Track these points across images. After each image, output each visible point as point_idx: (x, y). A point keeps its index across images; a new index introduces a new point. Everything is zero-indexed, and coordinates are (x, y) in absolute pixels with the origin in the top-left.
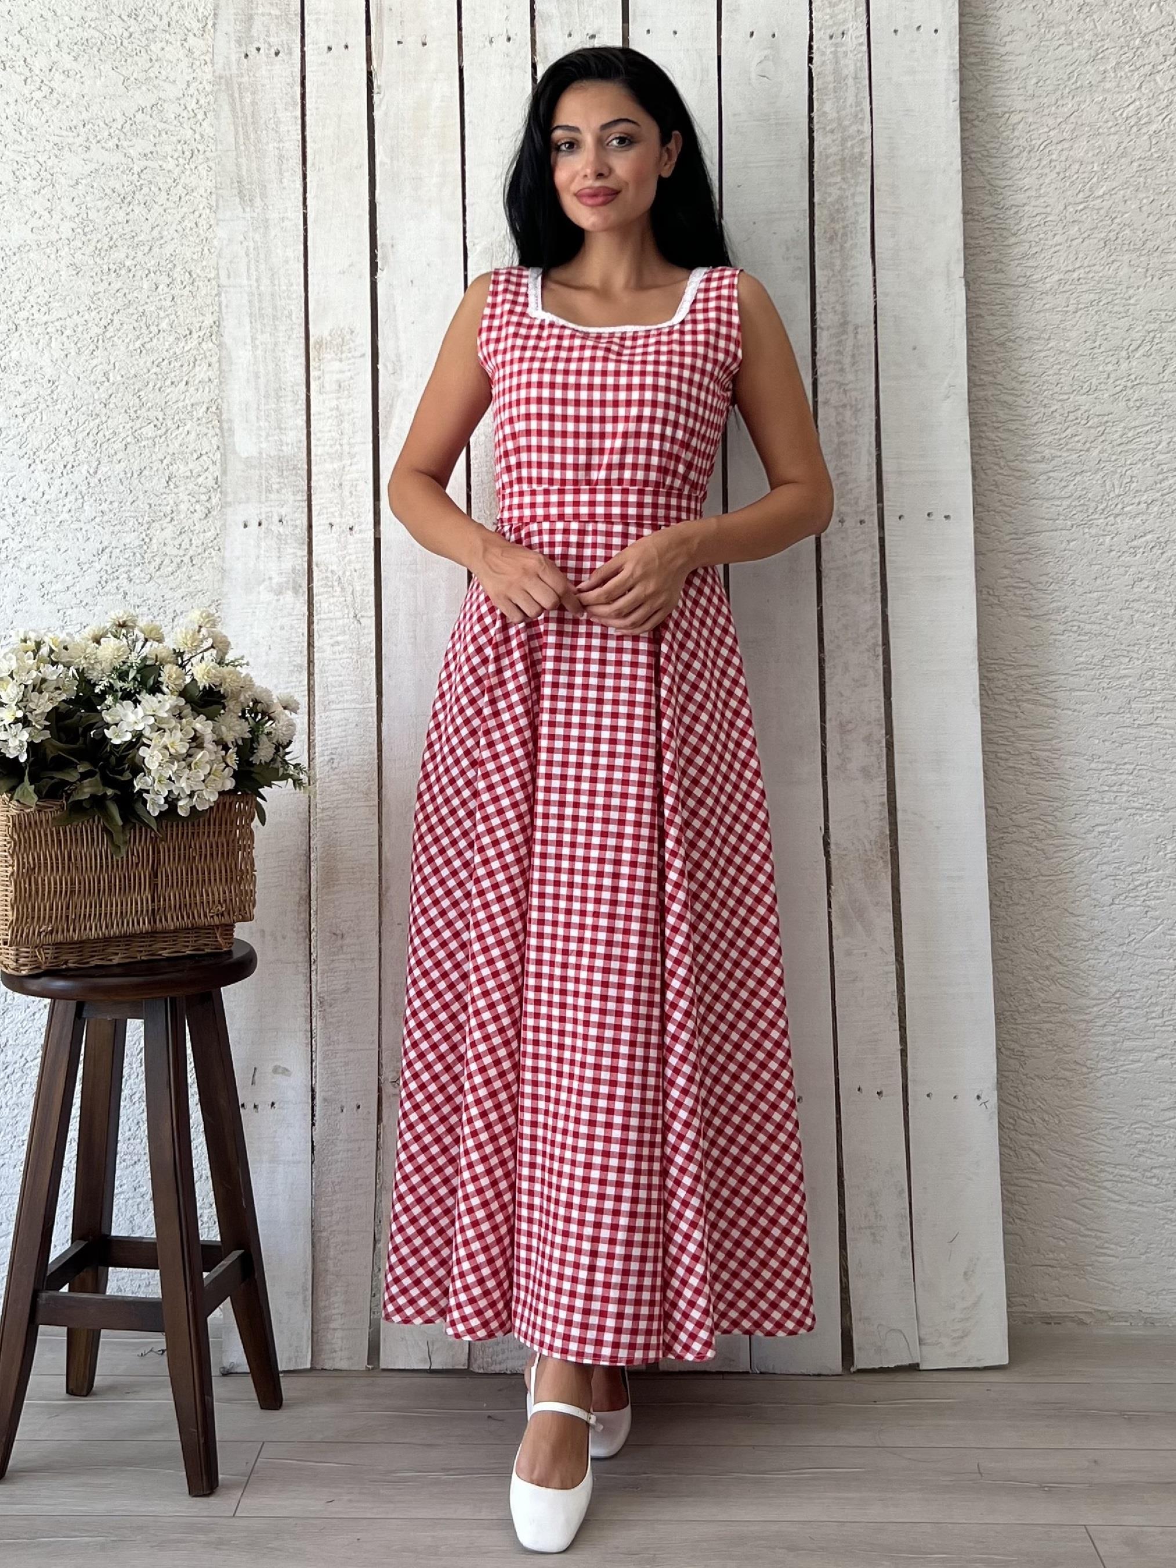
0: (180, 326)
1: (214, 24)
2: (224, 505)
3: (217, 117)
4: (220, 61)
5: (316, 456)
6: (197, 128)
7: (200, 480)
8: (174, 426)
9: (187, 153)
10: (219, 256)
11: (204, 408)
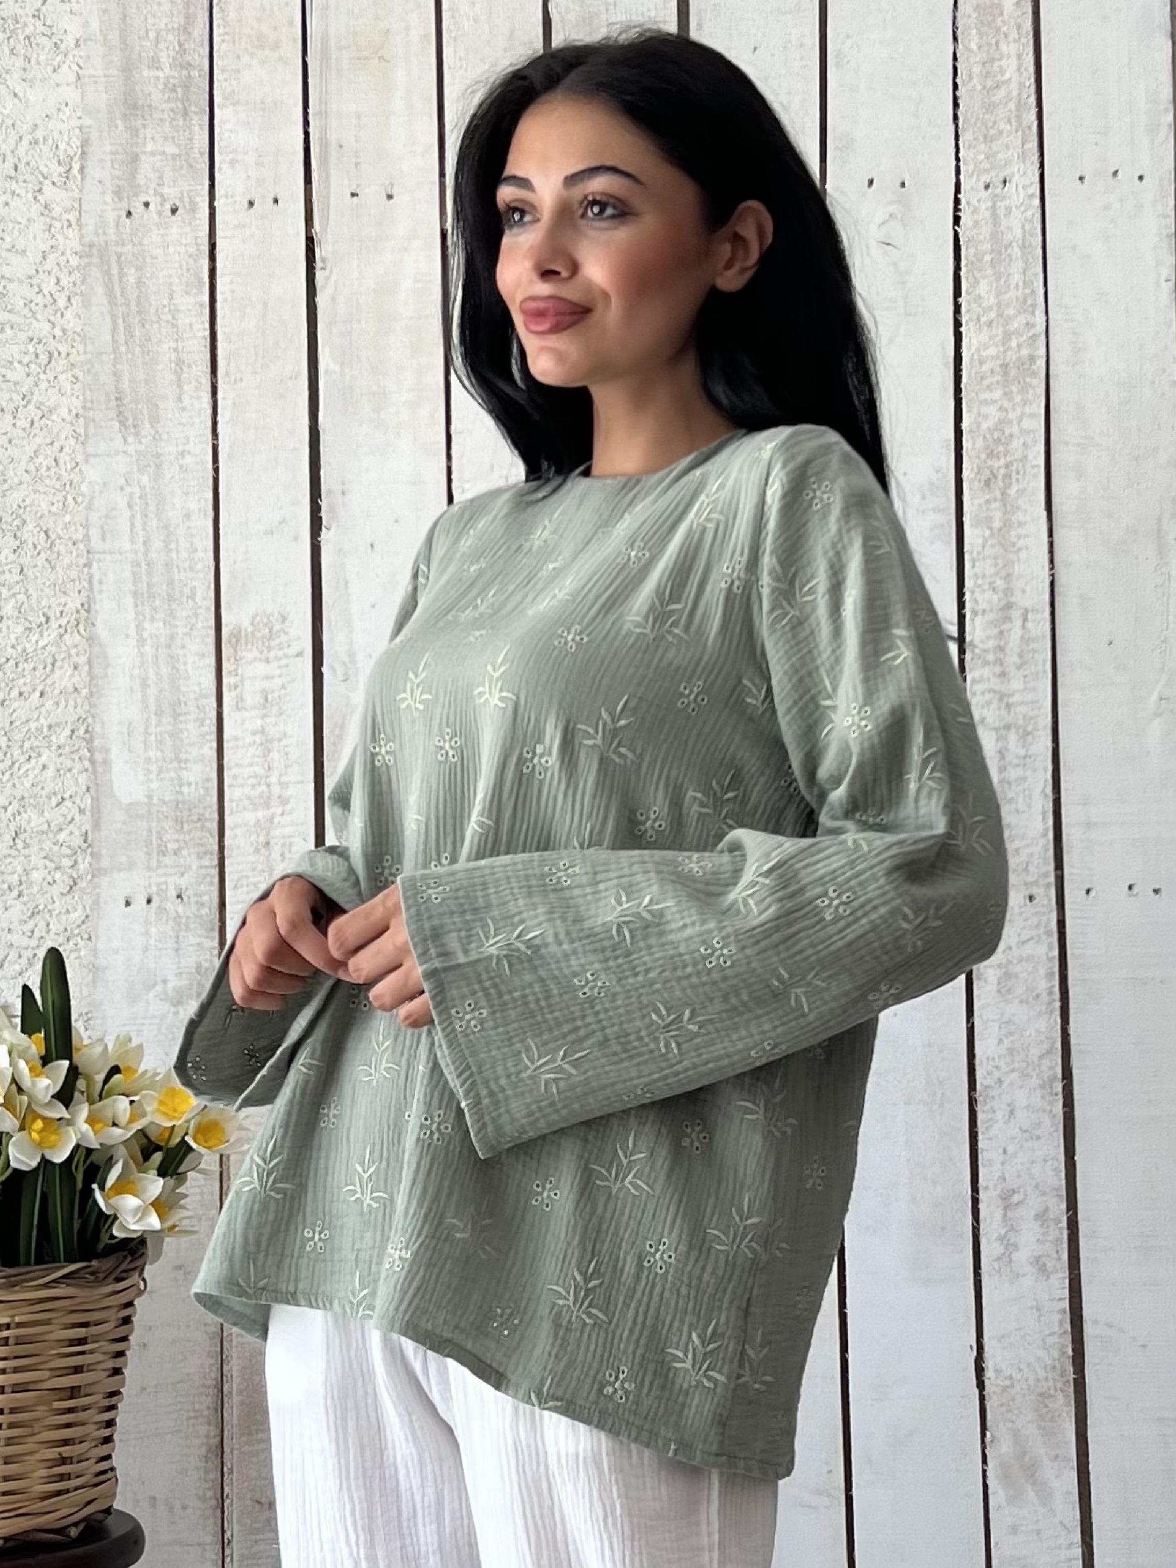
0: (32, 609)
1: (82, 169)
2: (96, 873)
3: (87, 304)
4: (90, 222)
5: (232, 801)
6: (57, 319)
7: (62, 836)
8: (23, 759)
9: (41, 357)
10: (89, 507)
11: (67, 732)
